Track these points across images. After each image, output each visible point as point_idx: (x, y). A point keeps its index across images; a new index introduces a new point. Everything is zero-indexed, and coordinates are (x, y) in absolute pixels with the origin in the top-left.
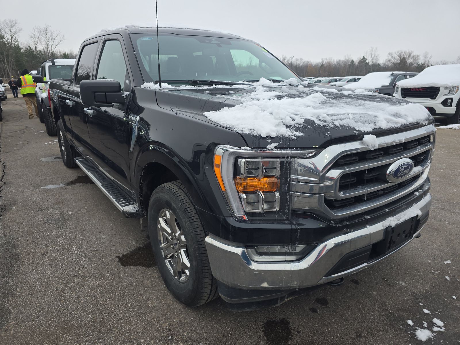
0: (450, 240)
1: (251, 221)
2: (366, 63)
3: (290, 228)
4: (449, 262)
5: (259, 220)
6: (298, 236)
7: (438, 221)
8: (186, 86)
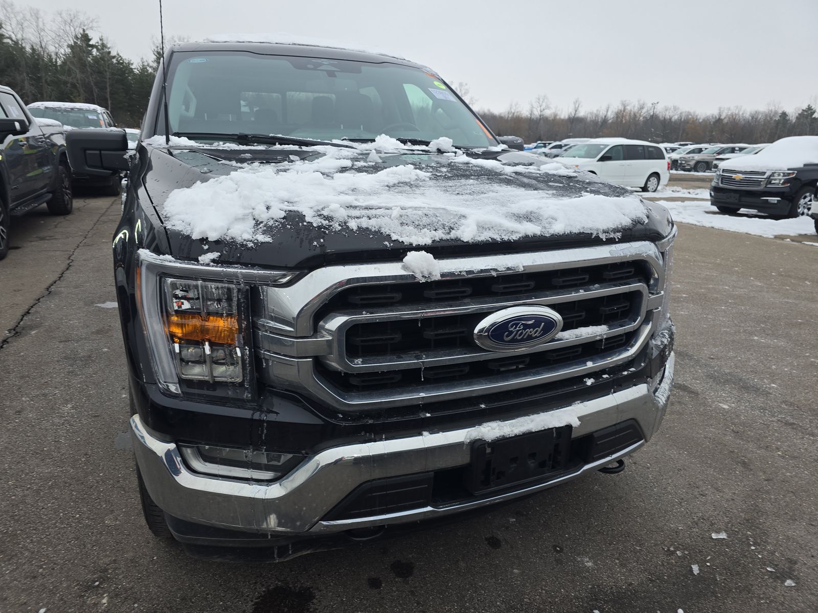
0: (760, 490)
1: (186, 396)
2: (814, 118)
3: (249, 417)
4: (723, 536)
5: (199, 395)
6: (263, 435)
7: (760, 448)
8: (223, 144)
